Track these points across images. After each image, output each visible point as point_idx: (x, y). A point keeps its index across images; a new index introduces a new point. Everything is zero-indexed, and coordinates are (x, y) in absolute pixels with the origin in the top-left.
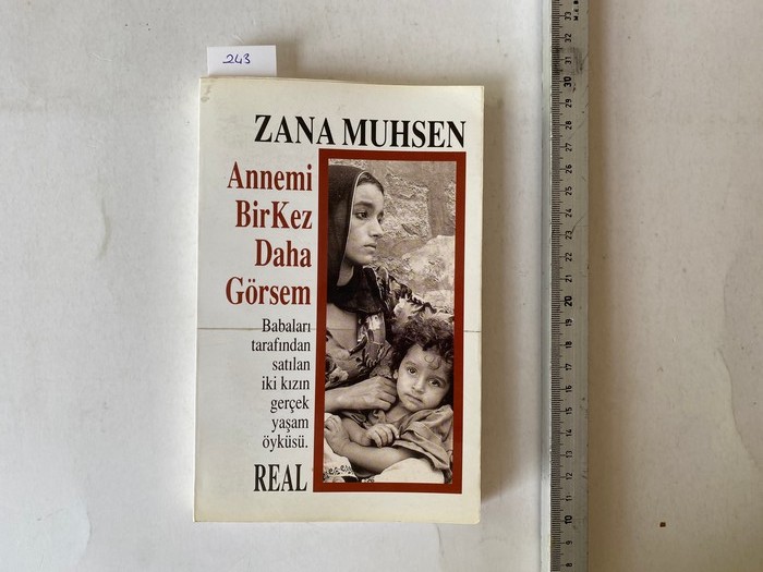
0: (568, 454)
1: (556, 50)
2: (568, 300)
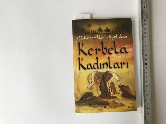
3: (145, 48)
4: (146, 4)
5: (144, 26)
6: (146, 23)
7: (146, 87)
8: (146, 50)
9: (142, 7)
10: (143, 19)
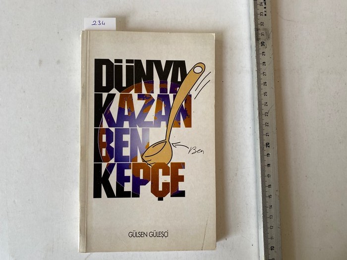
0: (271, 217)
1: (257, 30)
2: (267, 145)
3: (265, 109)
4: (265, 8)
5: (263, 59)
6: (266, 51)
7: (267, 198)
8: (267, 114)
9: (256, 15)
10: (260, 43)
